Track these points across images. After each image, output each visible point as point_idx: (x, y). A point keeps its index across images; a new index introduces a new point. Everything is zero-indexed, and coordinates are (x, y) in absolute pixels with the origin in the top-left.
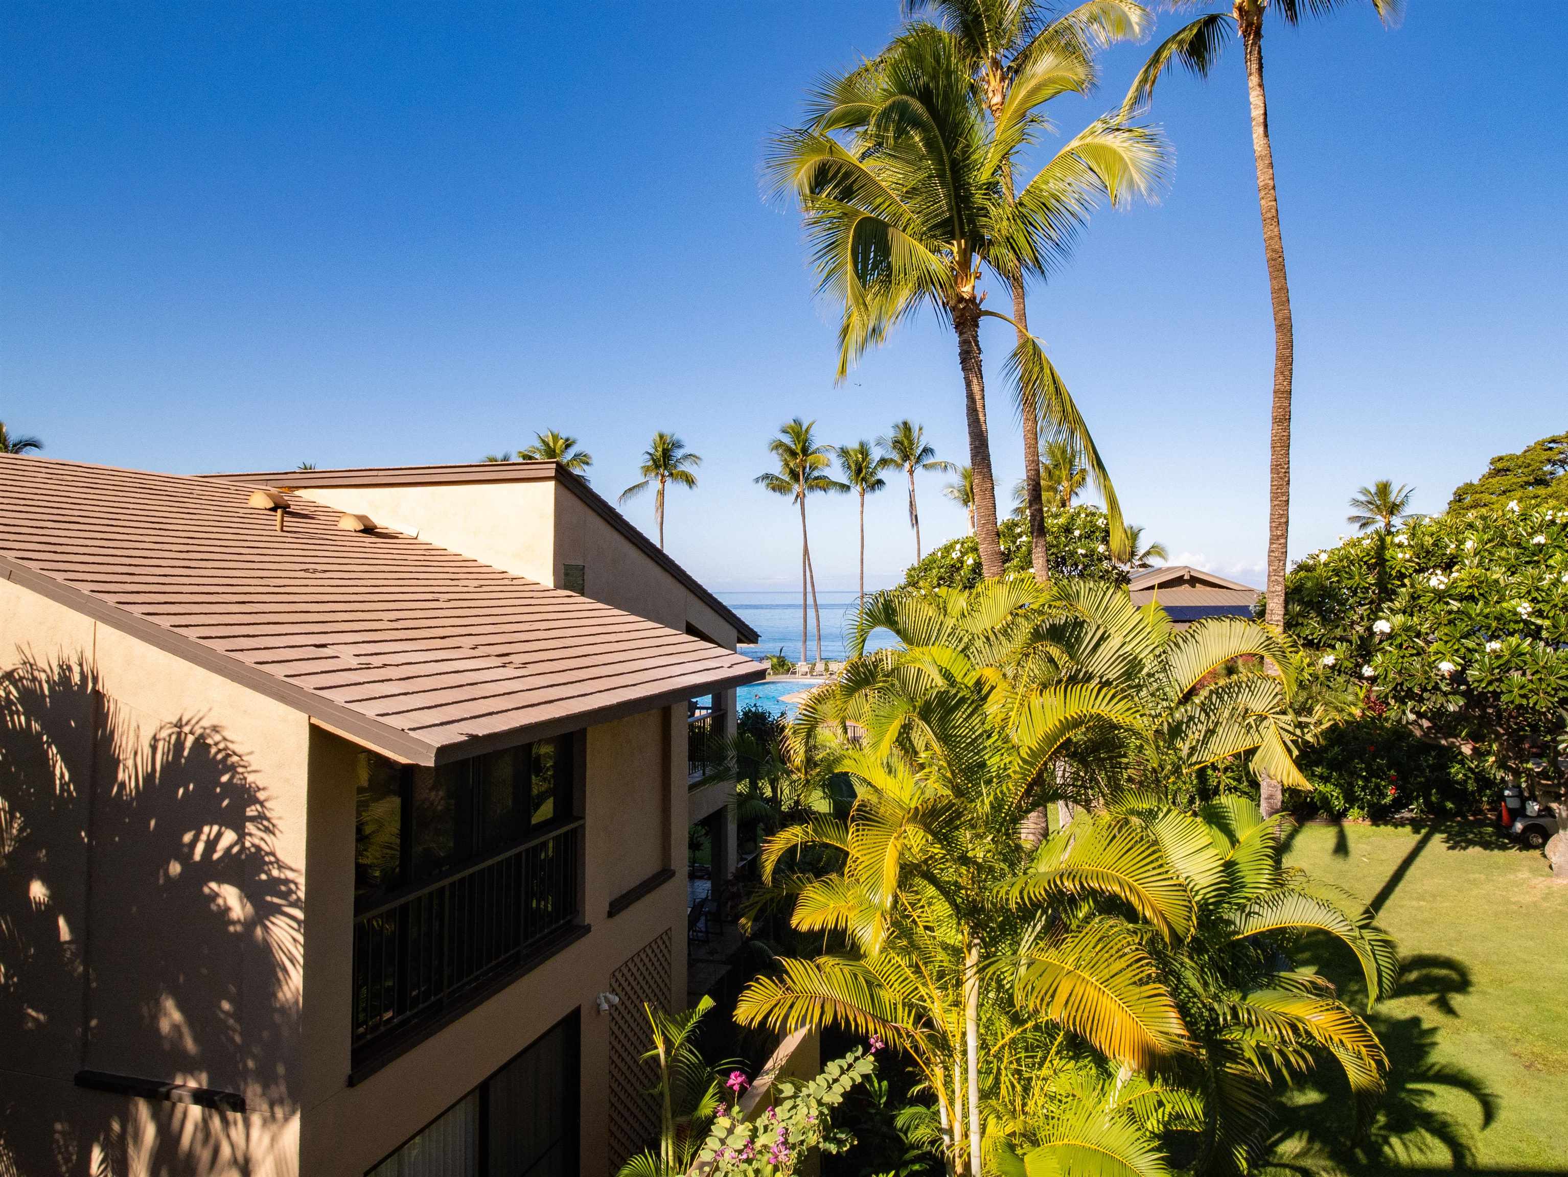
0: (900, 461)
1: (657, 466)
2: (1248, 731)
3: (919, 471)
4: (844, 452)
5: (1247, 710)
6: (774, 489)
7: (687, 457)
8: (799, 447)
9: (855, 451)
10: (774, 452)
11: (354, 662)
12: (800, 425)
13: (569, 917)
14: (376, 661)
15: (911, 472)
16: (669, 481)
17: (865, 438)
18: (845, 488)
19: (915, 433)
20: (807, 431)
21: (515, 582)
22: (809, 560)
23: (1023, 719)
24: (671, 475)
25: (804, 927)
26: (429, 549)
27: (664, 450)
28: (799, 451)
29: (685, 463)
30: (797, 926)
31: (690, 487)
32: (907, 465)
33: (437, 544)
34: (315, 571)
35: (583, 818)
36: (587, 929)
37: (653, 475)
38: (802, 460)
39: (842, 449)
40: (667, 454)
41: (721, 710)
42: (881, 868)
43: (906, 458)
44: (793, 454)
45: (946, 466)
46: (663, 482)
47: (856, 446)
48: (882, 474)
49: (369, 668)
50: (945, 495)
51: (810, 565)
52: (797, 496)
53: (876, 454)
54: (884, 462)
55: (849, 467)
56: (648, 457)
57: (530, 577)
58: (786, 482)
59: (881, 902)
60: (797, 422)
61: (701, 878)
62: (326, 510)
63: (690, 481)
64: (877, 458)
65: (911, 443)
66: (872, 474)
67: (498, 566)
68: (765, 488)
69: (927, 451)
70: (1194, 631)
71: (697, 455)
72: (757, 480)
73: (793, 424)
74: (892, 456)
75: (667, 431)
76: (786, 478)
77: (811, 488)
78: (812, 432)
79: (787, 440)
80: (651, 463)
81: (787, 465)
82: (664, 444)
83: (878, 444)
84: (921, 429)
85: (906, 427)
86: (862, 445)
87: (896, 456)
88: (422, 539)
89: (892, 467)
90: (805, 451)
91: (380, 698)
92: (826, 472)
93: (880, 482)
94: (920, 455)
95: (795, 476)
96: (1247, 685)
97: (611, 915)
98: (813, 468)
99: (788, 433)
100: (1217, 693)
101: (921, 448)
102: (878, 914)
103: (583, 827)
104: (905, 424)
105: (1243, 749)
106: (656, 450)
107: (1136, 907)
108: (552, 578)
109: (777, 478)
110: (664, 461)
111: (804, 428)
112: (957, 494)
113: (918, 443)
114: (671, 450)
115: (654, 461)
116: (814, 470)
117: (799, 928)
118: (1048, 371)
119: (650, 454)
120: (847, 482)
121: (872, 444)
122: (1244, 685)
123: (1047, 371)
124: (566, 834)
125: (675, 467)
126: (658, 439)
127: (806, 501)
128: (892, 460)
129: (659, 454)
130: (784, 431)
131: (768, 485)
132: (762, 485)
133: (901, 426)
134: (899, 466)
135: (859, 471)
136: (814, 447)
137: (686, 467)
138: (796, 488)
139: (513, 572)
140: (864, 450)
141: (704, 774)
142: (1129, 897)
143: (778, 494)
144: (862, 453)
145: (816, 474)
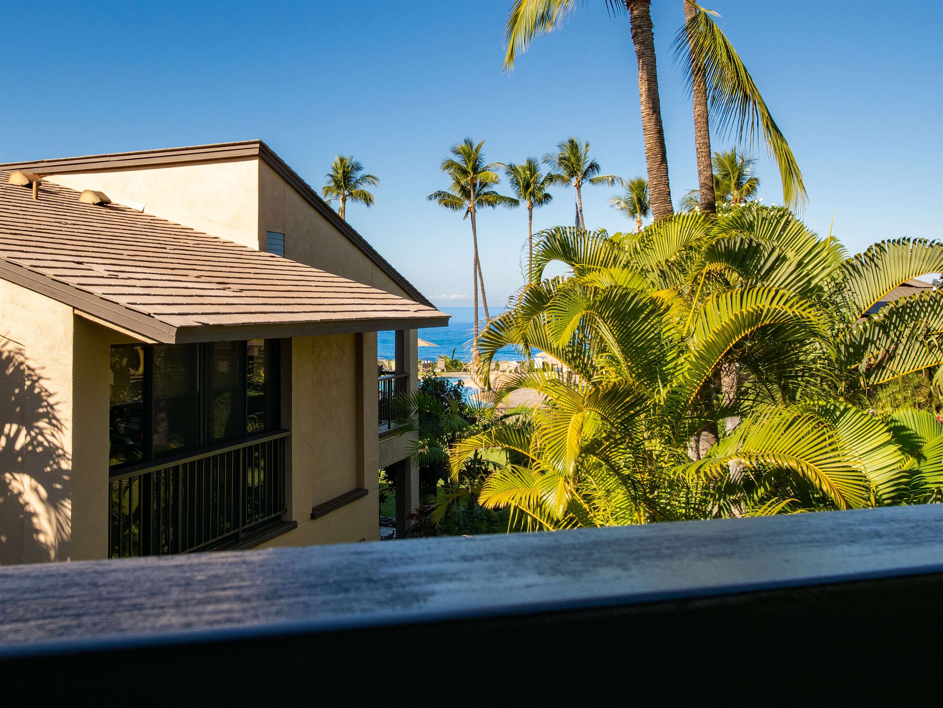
0: (566, 177)
1: (339, 187)
2: (930, 351)
3: (586, 185)
4: (512, 169)
5: (928, 330)
6: (446, 205)
7: (364, 178)
8: (470, 165)
9: (524, 169)
10: (446, 171)
11: (106, 274)
12: (471, 145)
13: (279, 513)
14: (121, 275)
15: (579, 187)
16: (349, 200)
17: (532, 156)
18: (514, 202)
19: (582, 150)
20: (476, 151)
21: (225, 244)
22: (480, 269)
23: (699, 323)
24: (351, 194)
25: (491, 505)
26: (153, 219)
27: (344, 172)
28: (470, 170)
29: (364, 184)
30: (484, 504)
31: (368, 205)
32: (574, 181)
33: (159, 215)
34: (67, 224)
35: (290, 430)
36: (294, 525)
37: (334, 195)
38: (472, 178)
39: (511, 166)
40: (346, 176)
41: (403, 373)
42: (564, 439)
43: (573, 174)
44: (465, 172)
45: (613, 180)
46: (344, 200)
47: (524, 163)
48: (549, 189)
49: (118, 278)
50: (612, 206)
51: (480, 274)
52: (468, 211)
53: (544, 170)
54: (551, 178)
55: (518, 184)
56: (330, 178)
57: (239, 241)
58: (458, 198)
59: (564, 469)
60: (469, 143)
61: (386, 526)
62: (69, 191)
63: (367, 199)
64: (545, 175)
65: (578, 160)
66: (540, 189)
67: (211, 233)
68: (437, 204)
69: (594, 167)
70: (873, 255)
71: (375, 176)
72: (430, 198)
73: (463, 145)
74: (559, 173)
75: (347, 156)
76: (457, 193)
77: (480, 203)
78: (481, 151)
79: (457, 159)
80: (333, 184)
81: (458, 182)
82: (344, 167)
83: (545, 161)
84: (587, 146)
85: (573, 145)
86: (530, 162)
87: (562, 172)
88: (146, 212)
89: (559, 182)
90: (475, 169)
91: (128, 294)
92: (495, 188)
93: (547, 197)
94: (586, 171)
95: (466, 193)
96: (929, 305)
97: (314, 516)
98: (484, 185)
99: (460, 153)
100: (897, 313)
101: (588, 164)
102: (562, 479)
103: (290, 437)
104: (572, 142)
105: (924, 367)
106: (337, 173)
107: (813, 480)
108: (258, 242)
109: (449, 196)
110: (345, 182)
111: (474, 148)
112: (623, 204)
113: (585, 159)
114: (351, 172)
115: (336, 182)
116: (483, 187)
117: (486, 505)
118: (721, 41)
119: (332, 176)
120: (515, 197)
121: (540, 161)
122: (926, 304)
123: (719, 40)
124: (276, 441)
125: (355, 187)
126: (339, 162)
127: (477, 216)
128: (559, 176)
129: (340, 176)
130: (457, 152)
131: (440, 202)
132: (435, 202)
133: (568, 144)
134: (566, 182)
135: (527, 187)
136: (485, 164)
137: (365, 187)
138: (467, 204)
139: (224, 237)
140: (532, 168)
141: (389, 428)
142: (806, 471)
143: (449, 209)
144: (530, 170)
145: (486, 190)
